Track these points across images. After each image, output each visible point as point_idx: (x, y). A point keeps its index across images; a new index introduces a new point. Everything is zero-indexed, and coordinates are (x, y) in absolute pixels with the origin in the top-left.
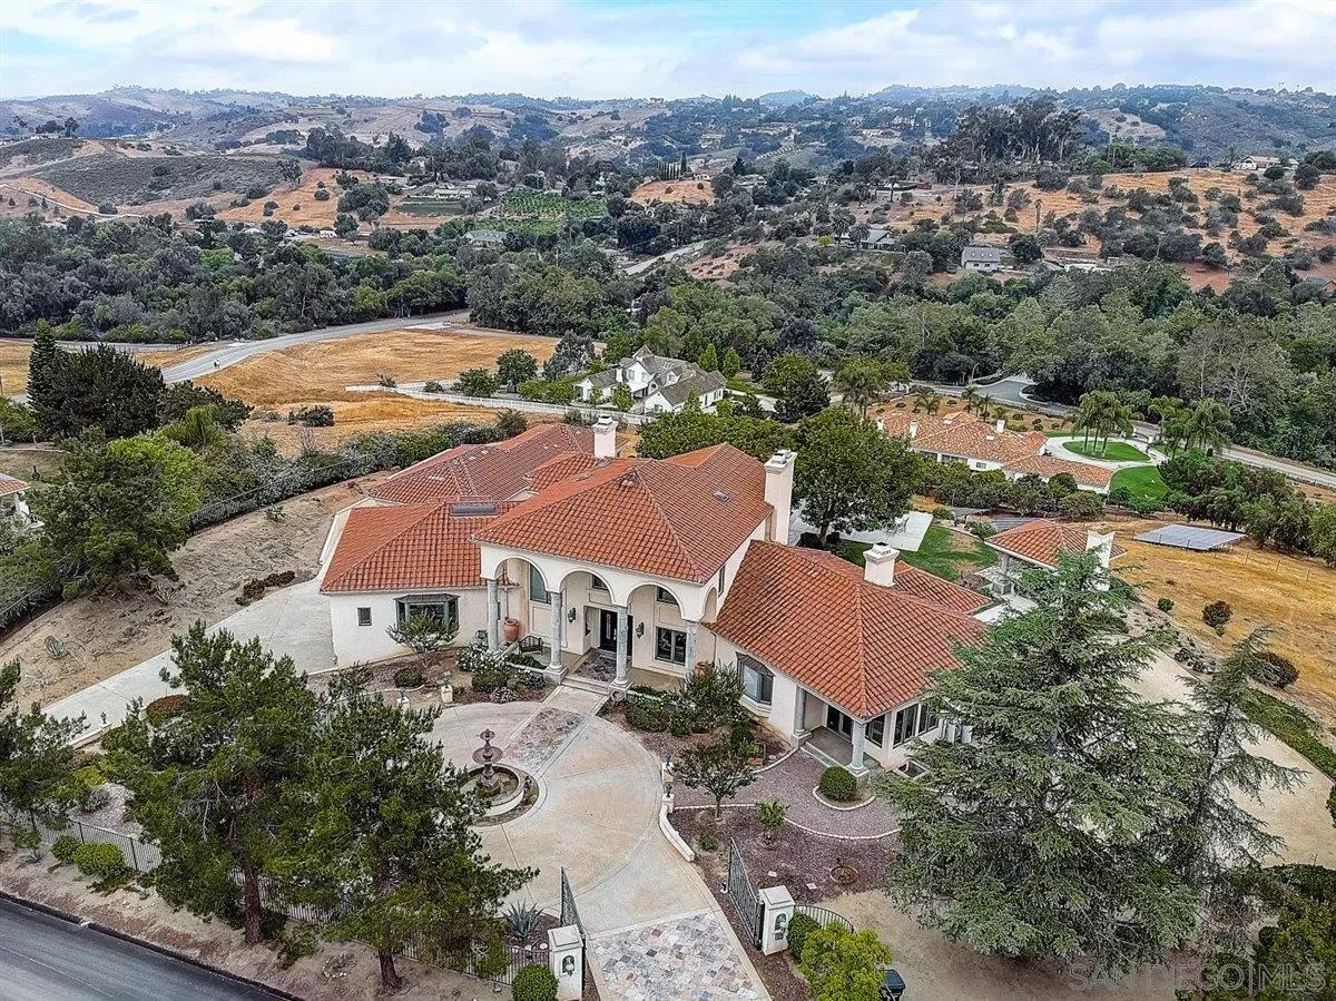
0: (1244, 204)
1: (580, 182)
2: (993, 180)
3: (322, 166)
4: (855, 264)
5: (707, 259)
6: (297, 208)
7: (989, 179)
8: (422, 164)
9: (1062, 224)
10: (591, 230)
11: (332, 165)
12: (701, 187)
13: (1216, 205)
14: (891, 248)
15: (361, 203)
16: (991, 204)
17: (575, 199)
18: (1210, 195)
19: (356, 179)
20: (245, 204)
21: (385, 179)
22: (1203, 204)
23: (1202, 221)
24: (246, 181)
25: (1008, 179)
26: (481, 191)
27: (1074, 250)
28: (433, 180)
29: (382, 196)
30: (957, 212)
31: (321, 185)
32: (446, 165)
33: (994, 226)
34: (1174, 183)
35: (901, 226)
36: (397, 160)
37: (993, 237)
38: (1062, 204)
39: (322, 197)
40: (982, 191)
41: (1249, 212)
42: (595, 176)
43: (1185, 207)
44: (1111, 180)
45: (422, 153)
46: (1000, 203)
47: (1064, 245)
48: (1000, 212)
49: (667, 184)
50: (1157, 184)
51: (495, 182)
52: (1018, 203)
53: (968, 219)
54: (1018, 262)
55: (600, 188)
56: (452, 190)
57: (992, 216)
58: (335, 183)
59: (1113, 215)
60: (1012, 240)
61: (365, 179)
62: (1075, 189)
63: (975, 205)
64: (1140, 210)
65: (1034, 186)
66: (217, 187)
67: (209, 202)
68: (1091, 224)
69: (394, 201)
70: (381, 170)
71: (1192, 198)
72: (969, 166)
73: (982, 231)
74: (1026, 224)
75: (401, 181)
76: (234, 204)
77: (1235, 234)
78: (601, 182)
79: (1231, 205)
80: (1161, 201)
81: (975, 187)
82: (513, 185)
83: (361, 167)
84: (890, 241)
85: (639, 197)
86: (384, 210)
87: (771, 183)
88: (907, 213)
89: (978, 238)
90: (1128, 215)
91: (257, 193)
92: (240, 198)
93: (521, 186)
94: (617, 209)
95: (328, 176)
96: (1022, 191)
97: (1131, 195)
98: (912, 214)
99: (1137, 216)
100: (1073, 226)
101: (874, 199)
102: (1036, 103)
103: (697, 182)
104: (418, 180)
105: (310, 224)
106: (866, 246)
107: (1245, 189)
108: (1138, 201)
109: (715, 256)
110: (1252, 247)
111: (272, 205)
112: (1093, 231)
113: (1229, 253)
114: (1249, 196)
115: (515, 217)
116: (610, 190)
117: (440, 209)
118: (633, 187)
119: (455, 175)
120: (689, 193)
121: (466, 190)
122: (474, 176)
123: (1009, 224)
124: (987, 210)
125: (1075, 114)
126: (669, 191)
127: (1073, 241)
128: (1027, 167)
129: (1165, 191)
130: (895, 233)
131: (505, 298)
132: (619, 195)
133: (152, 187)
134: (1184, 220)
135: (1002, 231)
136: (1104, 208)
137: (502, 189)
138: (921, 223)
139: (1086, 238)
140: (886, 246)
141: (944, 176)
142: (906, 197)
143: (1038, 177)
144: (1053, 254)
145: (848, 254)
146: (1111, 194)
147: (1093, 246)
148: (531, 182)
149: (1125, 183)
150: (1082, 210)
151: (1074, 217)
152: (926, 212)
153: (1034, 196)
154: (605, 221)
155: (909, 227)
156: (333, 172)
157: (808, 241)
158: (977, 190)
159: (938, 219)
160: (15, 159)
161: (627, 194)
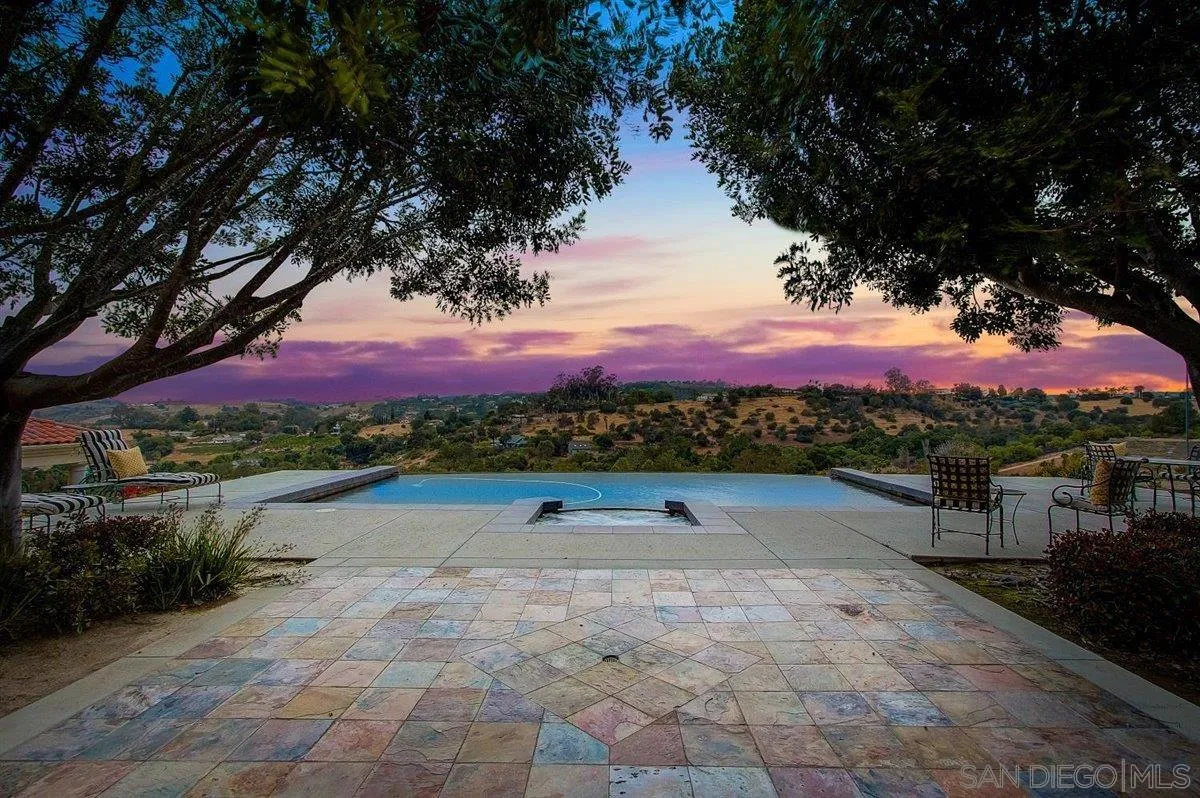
0: (708, 415)
1: (323, 428)
2: (577, 410)
4: (507, 455)
5: (408, 460)
7: (575, 409)
8: (206, 424)
9: (620, 428)
10: (327, 452)
11: (131, 426)
12: (403, 427)
13: (694, 416)
14: (526, 445)
15: (149, 447)
16: (578, 421)
17: (318, 438)
18: (691, 411)
19: (149, 435)
21: (175, 434)
22: (688, 416)
23: (690, 424)
25: (585, 409)
26: (252, 438)
27: (630, 442)
28: (213, 433)
29: (168, 444)
30: (561, 427)
32: (224, 424)
33: (582, 432)
34: (671, 407)
35: (529, 435)
36: (186, 422)
37: (583, 438)
38: (618, 420)
40: (573, 416)
41: (711, 418)
42: (333, 425)
43: (679, 419)
44: (638, 408)
45: (207, 418)
46: (583, 421)
47: (624, 439)
48: (584, 425)
49: (381, 426)
50: (663, 408)
51: (262, 432)
52: (593, 421)
53: (567, 429)
54: (601, 449)
55: (336, 431)
56: (227, 438)
57: (580, 427)
58: (131, 438)
59: (645, 424)
60: (595, 438)
61: (155, 434)
62: (622, 412)
63: (569, 422)
64: (658, 421)
65: (600, 412)
68: (634, 428)
69: (179, 446)
70: (173, 428)
71: (681, 414)
72: (562, 403)
73: (576, 435)
74: (600, 430)
75: (188, 435)
77: (708, 429)
78: (337, 427)
79: (701, 415)
80: (667, 415)
81: (567, 414)
82: (274, 433)
83: (156, 427)
84: (524, 442)
85: (363, 434)
86: (169, 452)
87: (447, 423)
88: (532, 428)
89: (575, 438)
90: (652, 423)
93: (281, 434)
94: (346, 440)
95: (126, 435)
96: (594, 414)
97: (651, 412)
98: (535, 429)
99: (657, 424)
100: (626, 430)
101: (510, 422)
102: (593, 371)
103: (401, 425)
104: (201, 434)
106: (510, 445)
107: (706, 408)
108: (656, 416)
109: (413, 458)
110: (718, 434)
112: (637, 431)
113: (710, 438)
114: (709, 411)
115: (273, 450)
116: (342, 431)
117: (216, 449)
118: (359, 429)
119: (230, 429)
120: (396, 430)
121: (239, 437)
122: (245, 429)
123: (590, 431)
124: (577, 425)
126: (383, 430)
127: (628, 437)
128: (594, 403)
129: (668, 411)
130: (526, 438)
132: (348, 432)
134: (681, 424)
135: (588, 434)
136: (640, 420)
137: (265, 436)
138: (541, 432)
139: (635, 435)
140: (522, 445)
141: (549, 409)
142: (530, 420)
143: (601, 408)
144: (619, 444)
145: (500, 450)
146: (641, 414)
147: (639, 439)
148: (286, 431)
149: (647, 409)
150: (628, 422)
151: (625, 425)
152: (542, 427)
153: (601, 417)
154: (339, 447)
155: (534, 435)
156: (132, 431)
157: (475, 447)
158: (569, 415)
159: (550, 430)
161: (355, 433)
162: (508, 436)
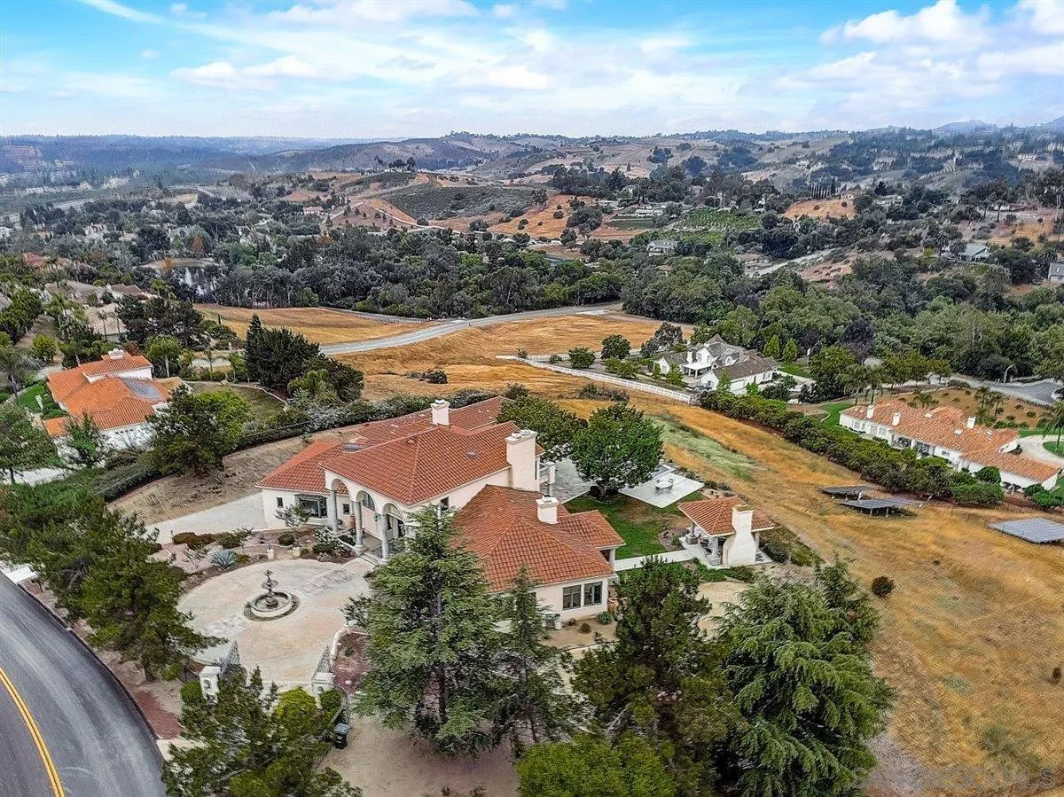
1: (746, 201)
3: (562, 194)
5: (828, 264)
6: (540, 224)
8: (631, 191)
10: (744, 239)
11: (569, 193)
12: (844, 205)
14: (986, 261)
15: (583, 220)
17: (740, 215)
19: (583, 204)
20: (508, 221)
21: (603, 202)
24: (512, 203)
26: (669, 211)
28: (637, 203)
29: (598, 215)
31: (559, 208)
32: (647, 191)
35: (1001, 242)
36: (613, 189)
39: (558, 216)
42: (759, 197)
45: (633, 183)
49: (815, 203)
51: (682, 203)
55: (762, 206)
56: (649, 209)
58: (568, 207)
61: (589, 202)
66: (492, 208)
67: (485, 219)
69: (607, 219)
70: (601, 196)
75: (614, 204)
76: (501, 221)
78: (763, 202)
82: (695, 206)
83: (589, 194)
84: (986, 255)
85: (791, 213)
86: (598, 225)
87: (907, 202)
88: (1008, 232)
91: (516, 214)
92: (504, 216)
93: (701, 206)
94: (770, 222)
95: (564, 201)
98: (1013, 232)
101: (983, 218)
103: (842, 201)
104: (626, 203)
105: (545, 235)
106: (964, 258)
109: (835, 262)
111: (525, 222)
115: (691, 229)
116: (768, 208)
117: (638, 224)
118: (787, 205)
119: (653, 198)
120: (832, 211)
121: (656, 210)
122: (667, 199)
126: (817, 208)
130: (993, 248)
131: (646, 294)
132: (774, 212)
133: (453, 207)
137: (686, 208)
138: (1019, 240)
140: (981, 259)
142: (1013, 217)
148: (709, 202)
152: (1025, 232)
154: (758, 232)
155: (1007, 243)
156: (569, 197)
157: (916, 252)
160: (372, 185)
161: (781, 211)
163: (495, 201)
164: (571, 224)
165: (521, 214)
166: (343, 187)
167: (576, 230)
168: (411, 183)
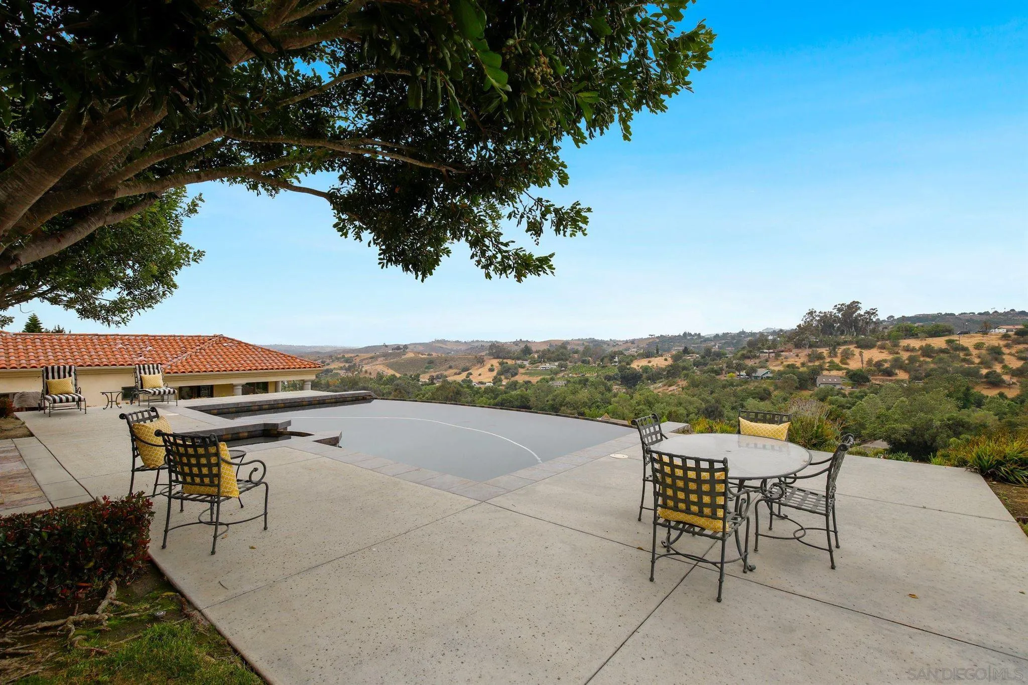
0: (1006, 350)
1: (606, 360)
2: (829, 346)
3: (494, 358)
4: (751, 386)
5: (666, 387)
6: (480, 375)
7: (826, 345)
8: (536, 356)
9: (879, 364)
10: (609, 378)
11: (498, 357)
12: (666, 360)
13: (983, 351)
14: (772, 378)
15: (506, 371)
16: (830, 356)
17: (603, 367)
18: (979, 346)
19: (507, 363)
20: (459, 374)
21: (519, 362)
22: (975, 352)
23: (977, 360)
24: (462, 365)
25: (839, 344)
26: (560, 366)
27: (891, 378)
28: (540, 362)
29: (516, 368)
30: (810, 361)
31: (492, 366)
32: (547, 356)
33: (834, 367)
34: (950, 341)
35: (777, 369)
36: (526, 354)
37: (834, 373)
38: (875, 355)
39: (491, 370)
40: (825, 351)
41: (1010, 354)
42: (613, 357)
43: (962, 355)
44: (904, 343)
45: (537, 352)
46: (836, 356)
47: (883, 375)
48: (837, 360)
49: (649, 359)
50: (939, 343)
51: (568, 362)
52: (847, 356)
53: (817, 363)
54: (854, 384)
55: (616, 362)
56: (548, 366)
57: (831, 362)
58: (498, 365)
59: (912, 359)
60: (847, 373)
61: (511, 362)
62: (883, 347)
63: (820, 357)
64: (929, 357)
65: (855, 347)
66: (450, 367)
67: (446, 373)
68: (898, 364)
69: (521, 370)
70: (518, 359)
71: (964, 349)
72: (813, 339)
73: (827, 370)
74: (854, 365)
75: (526, 363)
76: (456, 374)
77: (1005, 367)
78: (616, 359)
79: (995, 350)
80: (942, 351)
81: (818, 349)
82: (575, 363)
83: (510, 357)
84: (770, 375)
85: (634, 365)
86: (516, 374)
87: (703, 357)
88: (779, 362)
89: (825, 373)
90: (922, 359)
91: (465, 370)
92: (457, 371)
93: (580, 363)
94: (621, 369)
95: (495, 362)
96: (849, 349)
97: (921, 348)
98: (782, 363)
99: (929, 359)
100: (886, 365)
101: (759, 357)
102: (848, 306)
103: (664, 358)
104: (533, 362)
105: (483, 381)
106: (756, 377)
107: (1002, 343)
108: (927, 351)
109: (670, 386)
110: (1020, 372)
111: (471, 374)
112: (902, 367)
113: (1006, 377)
114: (1007, 345)
115: (574, 375)
116: (620, 362)
117: (540, 374)
118: (632, 361)
119: (550, 360)
120: (659, 362)
121: (554, 365)
122: (558, 360)
123: (843, 366)
124: (828, 360)
125: (874, 311)
126: (649, 362)
127: (889, 373)
128: (849, 338)
129: (944, 346)
130: (772, 372)
132: (624, 364)
133: (426, 368)
134: (964, 360)
135: (840, 369)
136: (905, 356)
137: (570, 365)
138: (788, 366)
139: (897, 371)
140: (768, 378)
141: (798, 346)
142: (778, 355)
143: (857, 342)
144: (876, 380)
145: (746, 382)
146: (907, 349)
147: (902, 375)
148: (584, 362)
149: (915, 343)
150: (890, 357)
151: (885, 361)
152: (790, 361)
153: (857, 351)
154: (617, 374)
155: (781, 368)
156: (498, 360)
157: (722, 377)
158: (820, 350)
159: (798, 364)
160: (380, 359)
161: (628, 364)
162: (754, 370)
163: (452, 364)
164: (500, 374)
165: (468, 370)
166: (362, 361)
167: (503, 377)
168: (403, 357)
